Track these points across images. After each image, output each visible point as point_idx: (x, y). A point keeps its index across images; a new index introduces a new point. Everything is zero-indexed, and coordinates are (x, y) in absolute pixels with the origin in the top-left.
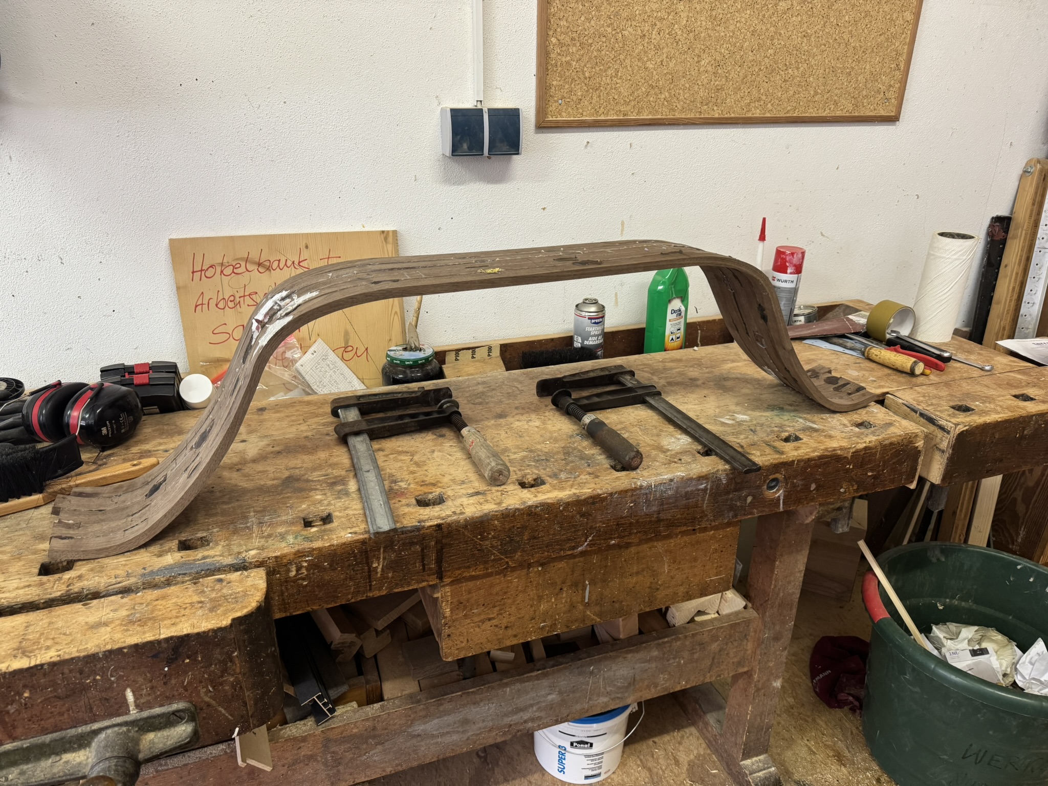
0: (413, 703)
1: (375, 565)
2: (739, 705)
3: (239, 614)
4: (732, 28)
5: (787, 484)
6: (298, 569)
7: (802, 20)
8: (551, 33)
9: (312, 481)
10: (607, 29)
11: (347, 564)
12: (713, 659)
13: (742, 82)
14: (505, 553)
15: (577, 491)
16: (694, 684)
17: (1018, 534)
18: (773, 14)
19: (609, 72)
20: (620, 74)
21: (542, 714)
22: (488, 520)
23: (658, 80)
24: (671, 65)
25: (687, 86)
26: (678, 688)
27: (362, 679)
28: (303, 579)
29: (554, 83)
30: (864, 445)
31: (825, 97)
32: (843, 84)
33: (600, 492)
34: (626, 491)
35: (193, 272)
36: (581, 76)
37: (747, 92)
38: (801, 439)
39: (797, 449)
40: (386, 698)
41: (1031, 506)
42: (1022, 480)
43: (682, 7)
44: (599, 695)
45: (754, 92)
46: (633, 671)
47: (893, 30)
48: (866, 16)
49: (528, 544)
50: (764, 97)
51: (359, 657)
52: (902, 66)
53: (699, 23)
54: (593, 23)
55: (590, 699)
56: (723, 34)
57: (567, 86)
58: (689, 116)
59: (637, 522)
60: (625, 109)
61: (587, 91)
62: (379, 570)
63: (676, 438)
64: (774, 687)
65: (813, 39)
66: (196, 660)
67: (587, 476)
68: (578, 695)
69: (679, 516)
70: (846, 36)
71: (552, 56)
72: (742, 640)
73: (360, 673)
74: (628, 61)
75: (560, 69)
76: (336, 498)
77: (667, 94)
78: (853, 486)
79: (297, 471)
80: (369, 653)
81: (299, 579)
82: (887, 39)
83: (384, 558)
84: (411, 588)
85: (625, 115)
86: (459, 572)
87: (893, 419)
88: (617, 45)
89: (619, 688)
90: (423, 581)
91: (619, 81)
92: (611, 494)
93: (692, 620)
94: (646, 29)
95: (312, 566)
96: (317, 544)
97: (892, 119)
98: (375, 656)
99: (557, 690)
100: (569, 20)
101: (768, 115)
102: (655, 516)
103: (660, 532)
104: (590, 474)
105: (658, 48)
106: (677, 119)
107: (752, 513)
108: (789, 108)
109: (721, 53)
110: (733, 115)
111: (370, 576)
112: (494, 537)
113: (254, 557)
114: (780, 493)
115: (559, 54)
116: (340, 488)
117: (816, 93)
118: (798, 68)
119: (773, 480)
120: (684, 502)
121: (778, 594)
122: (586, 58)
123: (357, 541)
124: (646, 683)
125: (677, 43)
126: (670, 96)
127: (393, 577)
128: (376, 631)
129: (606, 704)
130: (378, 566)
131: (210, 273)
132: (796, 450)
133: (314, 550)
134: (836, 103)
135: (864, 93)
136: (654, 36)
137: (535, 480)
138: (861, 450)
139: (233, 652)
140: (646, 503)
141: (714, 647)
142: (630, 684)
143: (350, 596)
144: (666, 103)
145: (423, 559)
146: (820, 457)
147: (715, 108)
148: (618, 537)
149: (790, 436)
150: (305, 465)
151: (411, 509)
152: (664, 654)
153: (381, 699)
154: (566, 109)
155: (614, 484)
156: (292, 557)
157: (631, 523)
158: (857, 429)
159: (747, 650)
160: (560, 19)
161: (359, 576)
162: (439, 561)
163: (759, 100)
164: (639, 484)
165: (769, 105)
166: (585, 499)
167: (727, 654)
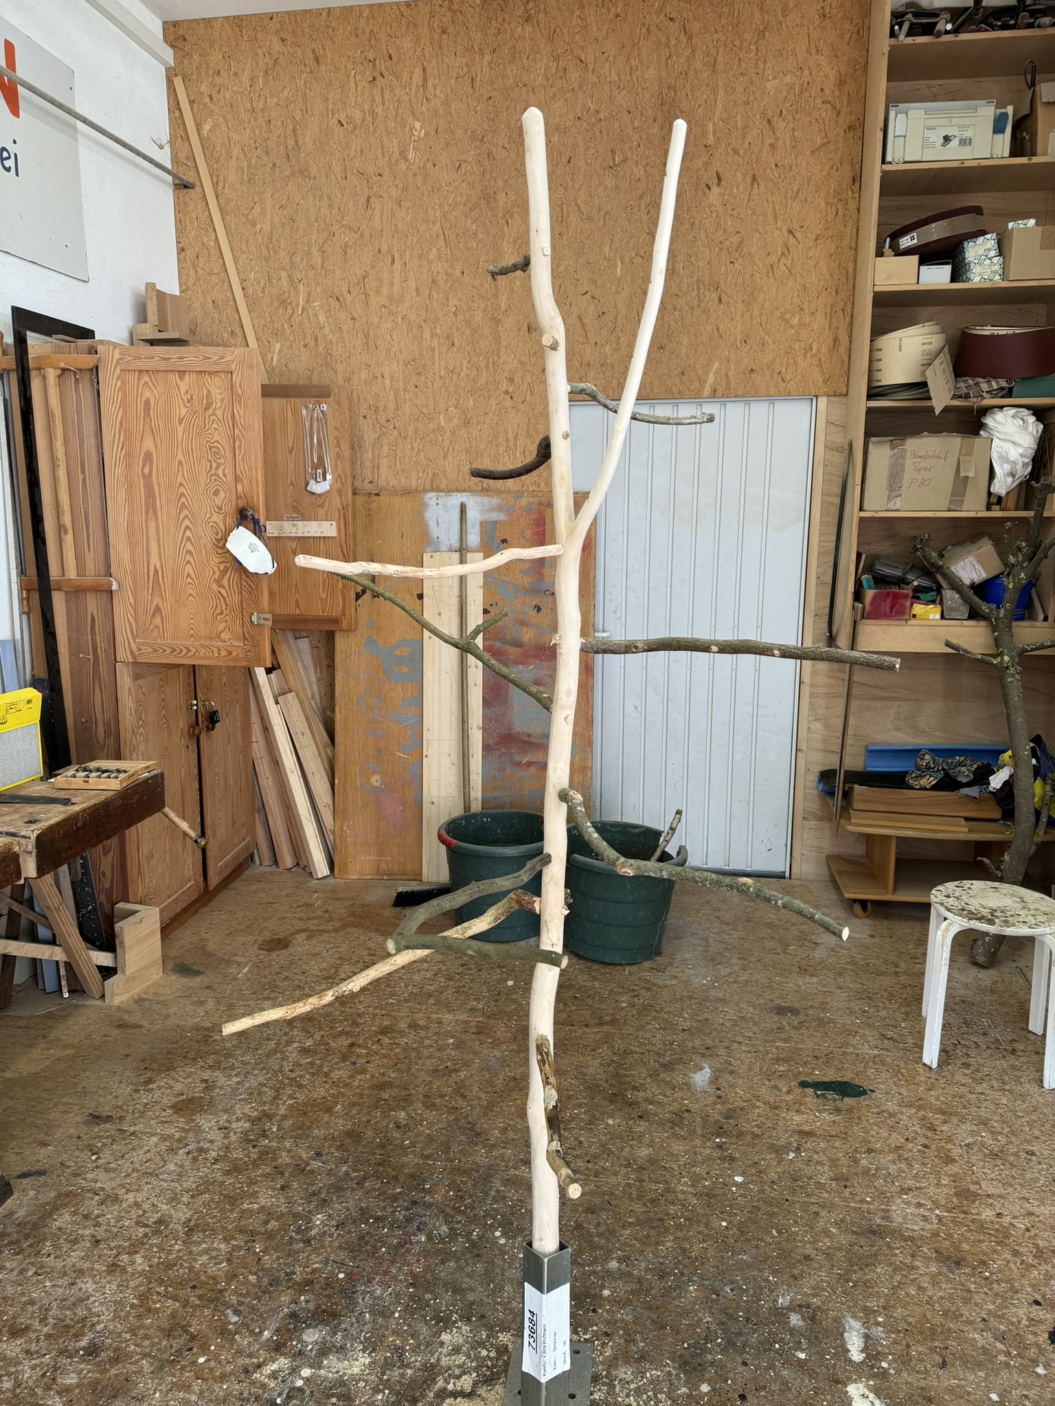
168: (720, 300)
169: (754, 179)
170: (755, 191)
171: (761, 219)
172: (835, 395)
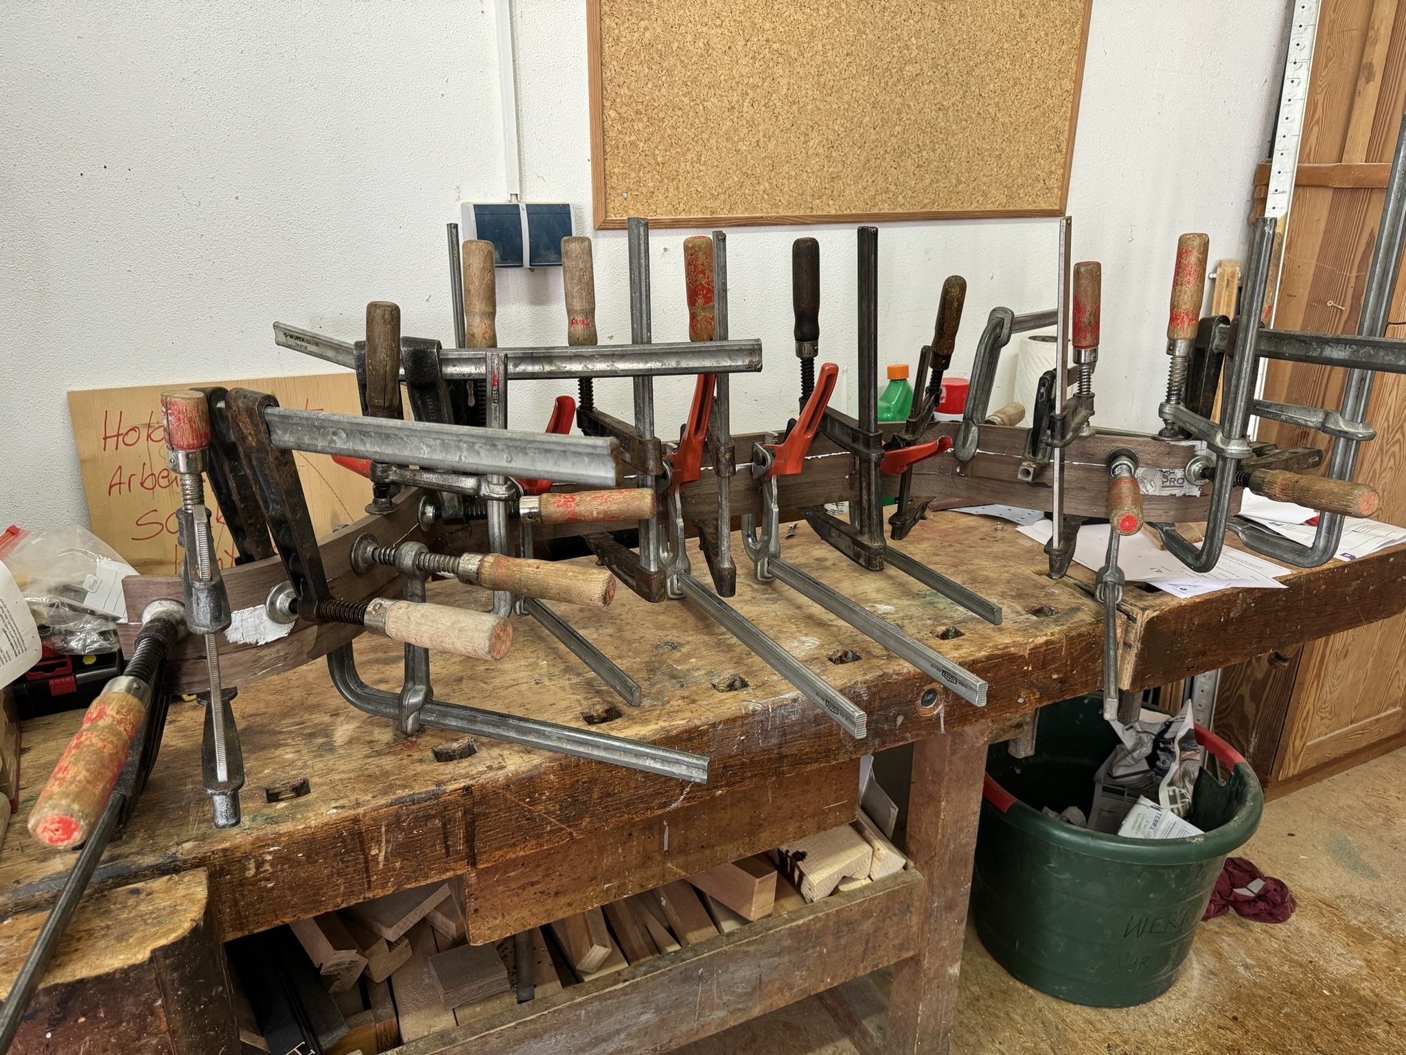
0: (445, 1045)
1: (373, 853)
2: (906, 1004)
3: (163, 942)
4: (847, 98)
5: (947, 696)
6: (259, 865)
7: (935, 88)
8: (607, 104)
9: (280, 733)
10: (683, 99)
11: (332, 853)
12: (867, 942)
13: (864, 169)
14: (567, 820)
15: (667, 724)
16: (843, 980)
17: (1248, 742)
18: (899, 81)
19: (689, 156)
20: (703, 159)
21: (633, 1043)
22: (540, 774)
23: (754, 166)
24: (771, 146)
25: (793, 173)
26: (822, 988)
27: (368, 1015)
28: (268, 880)
29: (616, 170)
30: (1045, 638)
31: (971, 187)
32: (992, 169)
33: (698, 723)
34: (733, 720)
35: (105, 438)
36: (652, 162)
37: (870, 180)
38: (962, 634)
39: (958, 648)
40: (405, 1040)
41: (1262, 705)
42: (1249, 672)
43: (781, 72)
44: (712, 1009)
45: (881, 181)
46: (758, 970)
47: (1049, 101)
48: (1015, 84)
49: (600, 804)
50: (893, 188)
51: (365, 982)
52: (1064, 146)
53: (804, 92)
54: (663, 90)
55: (700, 1015)
56: (835, 106)
57: (633, 175)
58: (797, 214)
59: (752, 762)
60: (712, 205)
61: (660, 181)
62: (381, 858)
63: (799, 641)
64: (950, 975)
65: (950, 113)
66: (95, 1017)
67: (680, 702)
68: (683, 1011)
69: (808, 749)
70: (992, 110)
71: (612, 134)
72: (904, 914)
73: (367, 1005)
74: (713, 141)
75: (622, 152)
76: (315, 757)
77: (767, 185)
78: (1035, 693)
79: (258, 719)
80: (379, 976)
81: (260, 880)
82: (1044, 113)
83: (388, 842)
84: (429, 881)
85: (712, 213)
86: (501, 853)
87: (1080, 601)
88: (697, 121)
89: (740, 995)
90: (447, 870)
91: (702, 168)
92: (714, 725)
93: (835, 891)
94: (735, 99)
95: (280, 859)
96: (285, 827)
97: (1056, 211)
98: (389, 980)
99: (653, 1006)
100: (632, 87)
101: (899, 210)
102: (775, 752)
103: (783, 774)
104: (683, 698)
105: (752, 124)
106: (782, 218)
107: (904, 739)
108: (926, 201)
109: (834, 131)
110: (854, 212)
111: (367, 870)
112: (549, 799)
113: (190, 851)
114: (941, 709)
115: (621, 132)
116: (320, 740)
117: (959, 182)
118: (934, 150)
119: (929, 692)
120: (813, 729)
121: (947, 846)
122: (656, 138)
123: (345, 819)
124: (777, 985)
125: (777, 117)
126: (772, 188)
127: (402, 868)
128: (388, 942)
129: (723, 1021)
130: (379, 852)
131: (130, 438)
132: (956, 649)
133: (281, 835)
134: (985, 194)
135: (1020, 181)
136: (745, 109)
137: (607, 711)
138: (1041, 646)
139: (155, 1000)
140: (761, 734)
141: (867, 926)
142: (754, 989)
143: (339, 900)
144: (766, 197)
145: (446, 838)
146: (988, 658)
147: (831, 202)
148: (726, 785)
149: (948, 631)
150: (270, 710)
151: (425, 767)
152: (799, 942)
153: (398, 1041)
154: (634, 205)
155: (717, 711)
156: (248, 848)
157: (743, 764)
158: (1034, 618)
159: (911, 927)
160: (619, 86)
161: (351, 869)
162: (470, 840)
163: (887, 191)
164: (751, 708)
165: (900, 197)
166: (677, 735)
167: (886, 934)
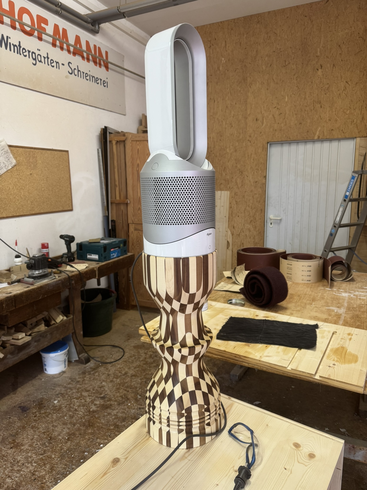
1: (4, 306)
4: (33, 194)
5: (74, 280)
7: (48, 192)
10: (6, 197)
18: (41, 191)
20: (10, 206)
23: (19, 207)
25: (26, 207)
31: (56, 207)
32: (59, 204)
37: (39, 207)
43: (22, 191)
47: (67, 192)
48: (61, 190)
50: (43, 208)
52: (71, 199)
53: (26, 194)
56: (31, 196)
65: (51, 195)
70: (58, 194)
74: (12, 203)
85: (13, 215)
88: (9, 200)
94: (15, 196)
97: (71, 210)
106: (25, 215)
108: (49, 210)
109: (32, 200)
110: (37, 213)
118: (49, 202)
125: (22, 198)
135: (64, 205)
136: (17, 198)
144: (22, 211)
145: (12, 303)
147: (33, 211)
157: (48, 291)
165: (45, 210)
168: (321, 107)
169: (334, 65)
170: (334, 70)
171: (336, 79)
172: (362, 137)
